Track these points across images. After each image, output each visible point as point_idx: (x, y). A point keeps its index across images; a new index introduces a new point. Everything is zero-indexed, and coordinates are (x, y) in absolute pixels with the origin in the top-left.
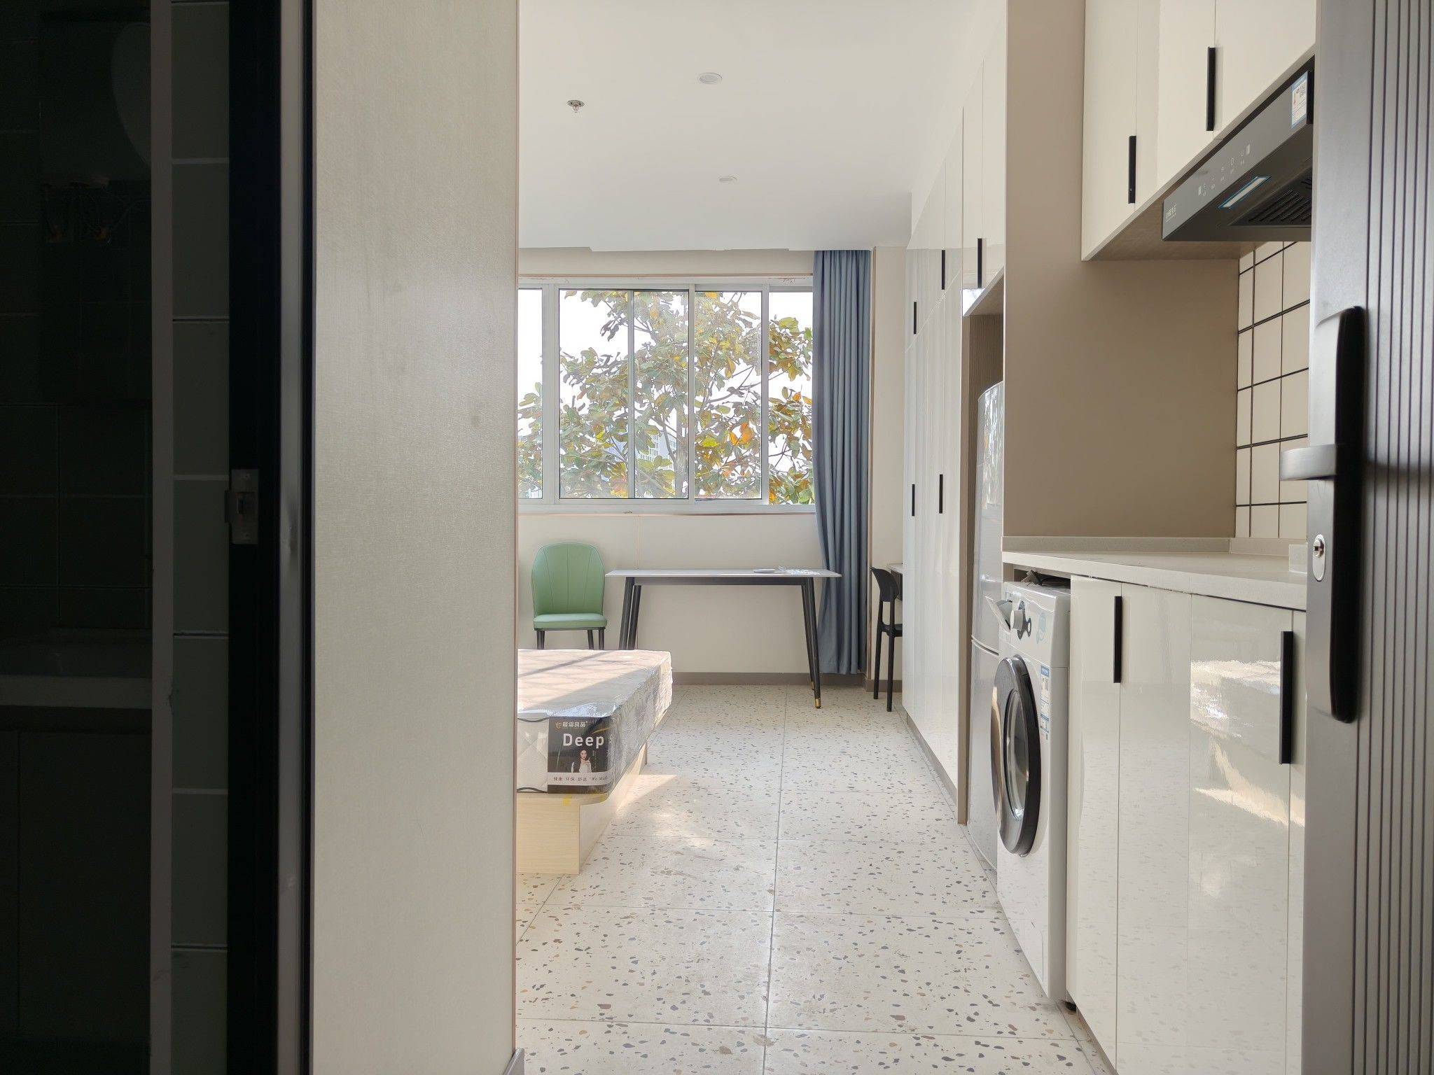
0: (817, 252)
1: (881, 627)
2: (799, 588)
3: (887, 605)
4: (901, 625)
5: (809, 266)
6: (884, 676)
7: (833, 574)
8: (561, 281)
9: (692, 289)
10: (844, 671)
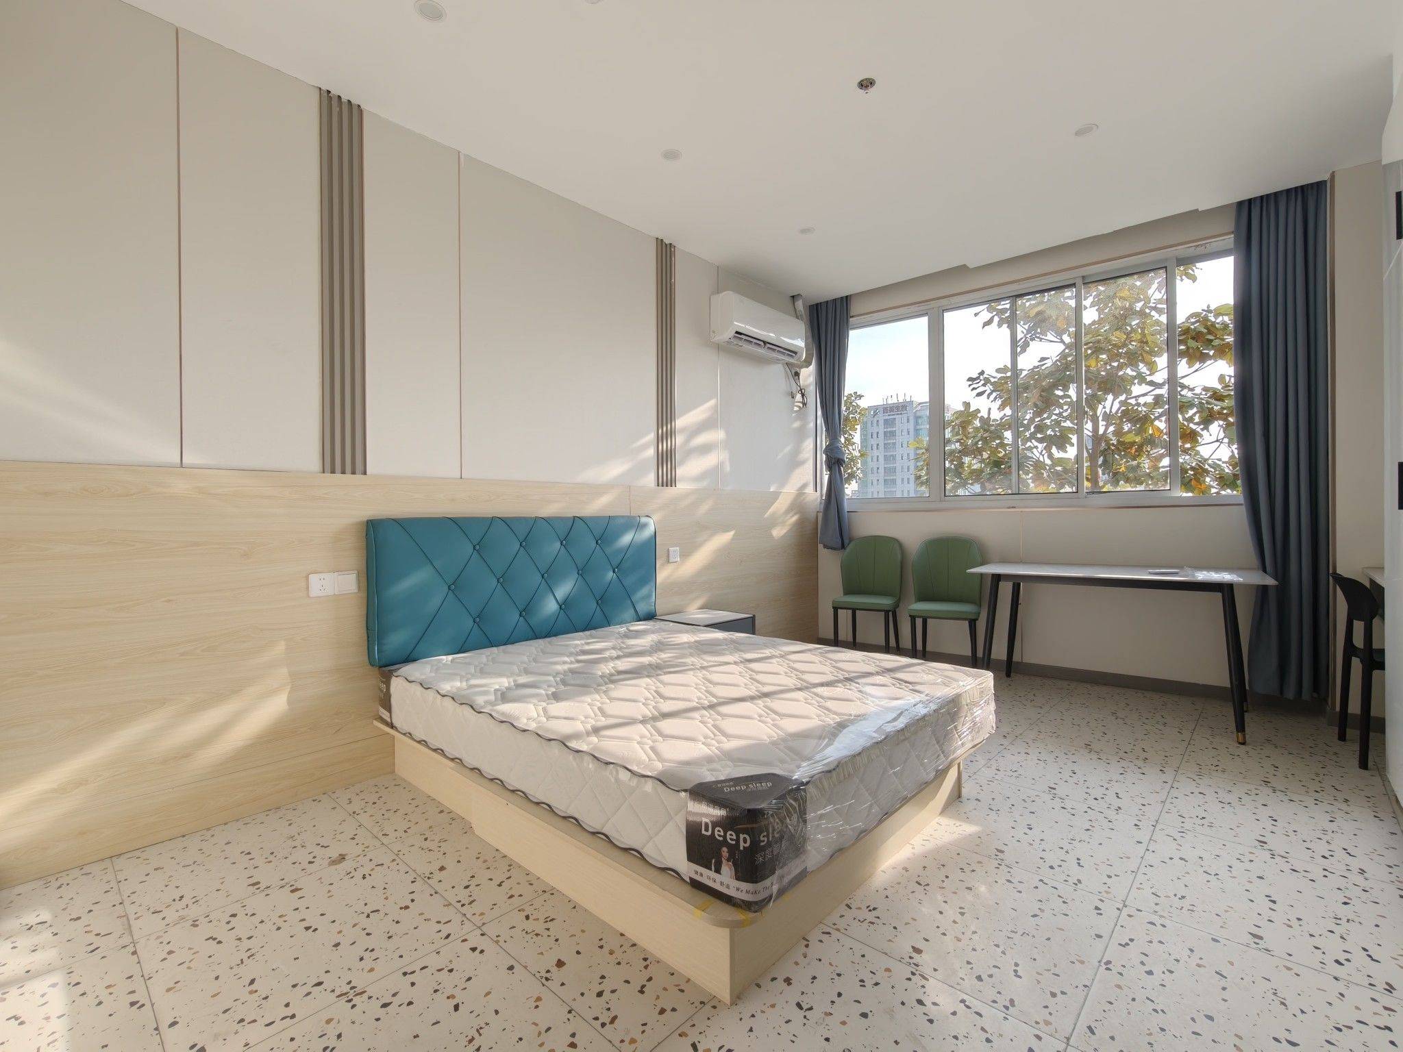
0: (1240, 204)
1: (1350, 649)
2: (1219, 595)
3: (1359, 626)
4: (1382, 652)
5: (1229, 223)
6: (1355, 707)
7: (1270, 581)
8: (944, 302)
9: (1079, 282)
10: (1290, 694)
